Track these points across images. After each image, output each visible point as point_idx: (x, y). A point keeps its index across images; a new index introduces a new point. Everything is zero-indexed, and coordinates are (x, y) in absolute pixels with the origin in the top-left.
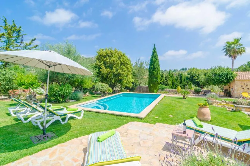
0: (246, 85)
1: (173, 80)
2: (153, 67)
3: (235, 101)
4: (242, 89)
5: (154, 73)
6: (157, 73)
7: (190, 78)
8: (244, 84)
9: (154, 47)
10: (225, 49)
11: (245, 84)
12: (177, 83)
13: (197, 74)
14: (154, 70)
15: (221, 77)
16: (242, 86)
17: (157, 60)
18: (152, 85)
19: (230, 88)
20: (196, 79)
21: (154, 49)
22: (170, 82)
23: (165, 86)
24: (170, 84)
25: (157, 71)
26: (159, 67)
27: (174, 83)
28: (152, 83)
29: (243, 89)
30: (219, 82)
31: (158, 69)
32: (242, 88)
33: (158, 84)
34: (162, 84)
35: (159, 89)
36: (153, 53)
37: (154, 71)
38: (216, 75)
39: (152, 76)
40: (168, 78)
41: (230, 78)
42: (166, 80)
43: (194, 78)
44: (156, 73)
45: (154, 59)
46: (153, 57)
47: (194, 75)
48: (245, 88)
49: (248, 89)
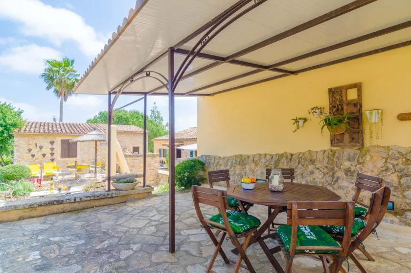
0: (38, 147)
4: (31, 157)
8: (34, 145)
11: (36, 144)
16: (30, 150)
29: (33, 156)
32: (30, 155)
48: (39, 155)
49: (44, 155)
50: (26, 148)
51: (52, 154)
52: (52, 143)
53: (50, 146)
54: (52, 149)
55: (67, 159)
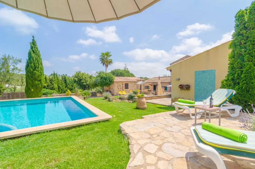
1: (58, 84)
2: (33, 65)
3: (121, 97)
5: (36, 73)
6: (40, 74)
7: (77, 81)
8: (119, 85)
9: (33, 40)
10: (101, 58)
12: (63, 87)
13: (84, 77)
14: (35, 69)
15: (106, 80)
16: (118, 87)
17: (38, 56)
18: (32, 90)
19: (110, 88)
20: (83, 82)
21: (33, 43)
22: (56, 86)
23: (51, 91)
24: (56, 88)
25: (39, 71)
26: (43, 67)
27: (60, 87)
28: (33, 87)
29: (119, 88)
30: (105, 84)
31: (41, 68)
33: (41, 88)
34: (47, 89)
35: (43, 95)
36: (32, 48)
37: (35, 71)
38: (102, 78)
39: (32, 77)
40: (54, 81)
41: (111, 80)
42: (51, 83)
43: (82, 81)
44: (38, 73)
45: (33, 55)
46: (32, 52)
47: (81, 78)
48: (120, 88)
49: (121, 88)
50: (117, 86)
51: (123, 88)
52: (123, 84)
53: (122, 85)
54: (123, 86)
55: (126, 89)
